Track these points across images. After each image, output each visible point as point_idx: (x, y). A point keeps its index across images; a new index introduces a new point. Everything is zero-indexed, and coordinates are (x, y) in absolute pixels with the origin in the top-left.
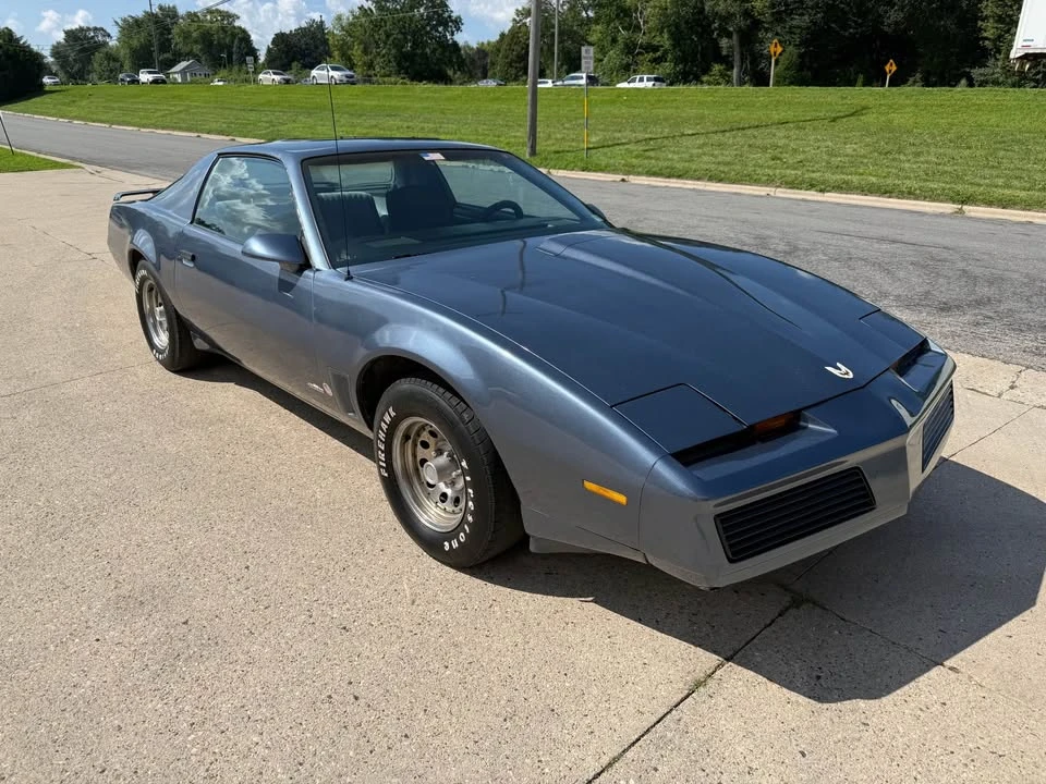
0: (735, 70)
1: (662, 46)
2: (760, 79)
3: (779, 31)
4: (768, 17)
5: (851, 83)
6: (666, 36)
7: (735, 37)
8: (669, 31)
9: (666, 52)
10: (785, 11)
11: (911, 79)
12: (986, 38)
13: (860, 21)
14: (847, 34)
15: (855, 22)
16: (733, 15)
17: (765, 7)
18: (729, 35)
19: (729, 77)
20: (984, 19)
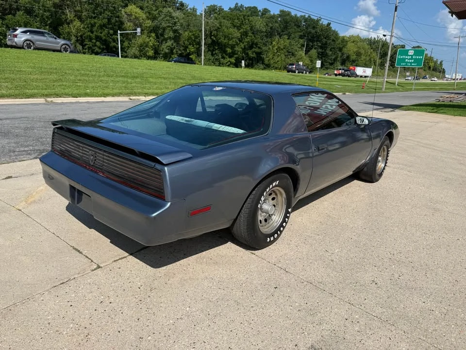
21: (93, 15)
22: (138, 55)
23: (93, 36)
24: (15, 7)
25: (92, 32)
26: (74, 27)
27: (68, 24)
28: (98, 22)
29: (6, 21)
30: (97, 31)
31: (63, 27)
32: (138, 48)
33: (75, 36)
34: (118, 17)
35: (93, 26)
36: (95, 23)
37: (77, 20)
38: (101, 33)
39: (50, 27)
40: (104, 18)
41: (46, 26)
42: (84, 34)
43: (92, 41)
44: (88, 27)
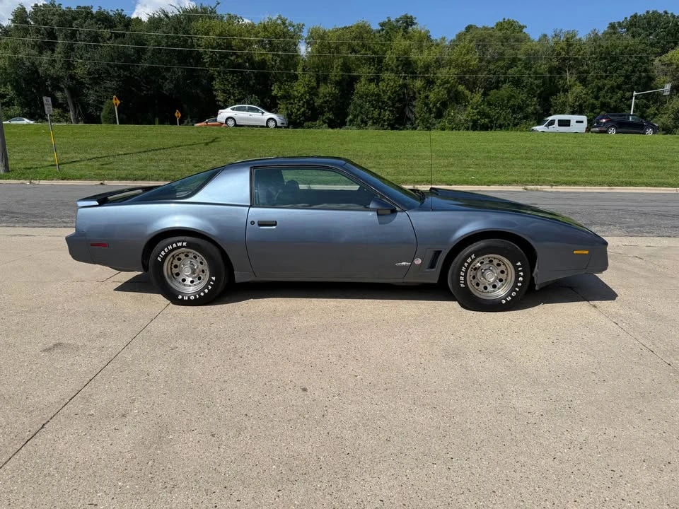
0: (71, 112)
1: (8, 95)
2: (92, 119)
3: (98, 90)
4: (87, 80)
5: (151, 123)
6: (10, 88)
7: (66, 91)
8: (11, 85)
9: (12, 99)
10: (98, 78)
11: (186, 121)
12: (219, 101)
13: (149, 87)
14: (143, 94)
15: (147, 88)
16: (62, 77)
17: (83, 74)
18: (61, 90)
19: (67, 117)
20: (216, 90)
21: (604, 74)
22: (671, 127)
23: (597, 103)
24: (503, 79)
25: (597, 98)
26: (573, 93)
27: (566, 91)
28: (609, 83)
29: (489, 97)
30: (604, 97)
31: (557, 95)
32: (672, 115)
33: (571, 106)
34: (645, 70)
35: (600, 89)
36: (604, 85)
37: (578, 84)
38: (611, 98)
39: (539, 97)
40: (620, 76)
41: (535, 97)
42: (585, 102)
43: (595, 111)
44: (592, 92)
